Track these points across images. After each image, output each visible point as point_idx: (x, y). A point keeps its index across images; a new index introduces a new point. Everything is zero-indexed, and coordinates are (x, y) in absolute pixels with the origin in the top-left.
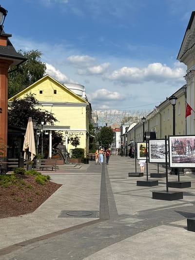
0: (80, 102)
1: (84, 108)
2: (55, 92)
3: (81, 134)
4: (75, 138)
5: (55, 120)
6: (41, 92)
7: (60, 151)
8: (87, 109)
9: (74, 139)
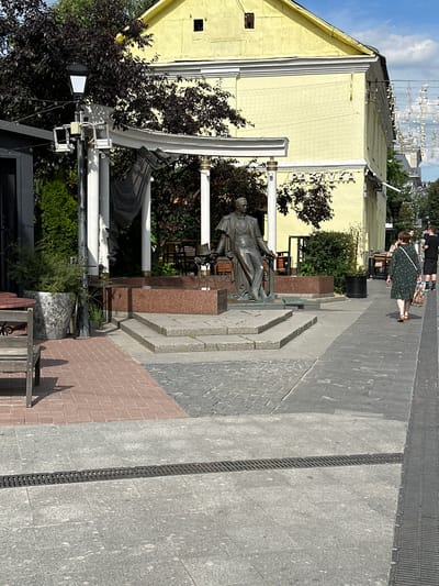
0: (343, 54)
1: (360, 78)
2: (250, 22)
3: (346, 177)
4: (314, 192)
5: (236, 119)
6: (198, 25)
7: (232, 243)
8: (369, 83)
9: (308, 195)
